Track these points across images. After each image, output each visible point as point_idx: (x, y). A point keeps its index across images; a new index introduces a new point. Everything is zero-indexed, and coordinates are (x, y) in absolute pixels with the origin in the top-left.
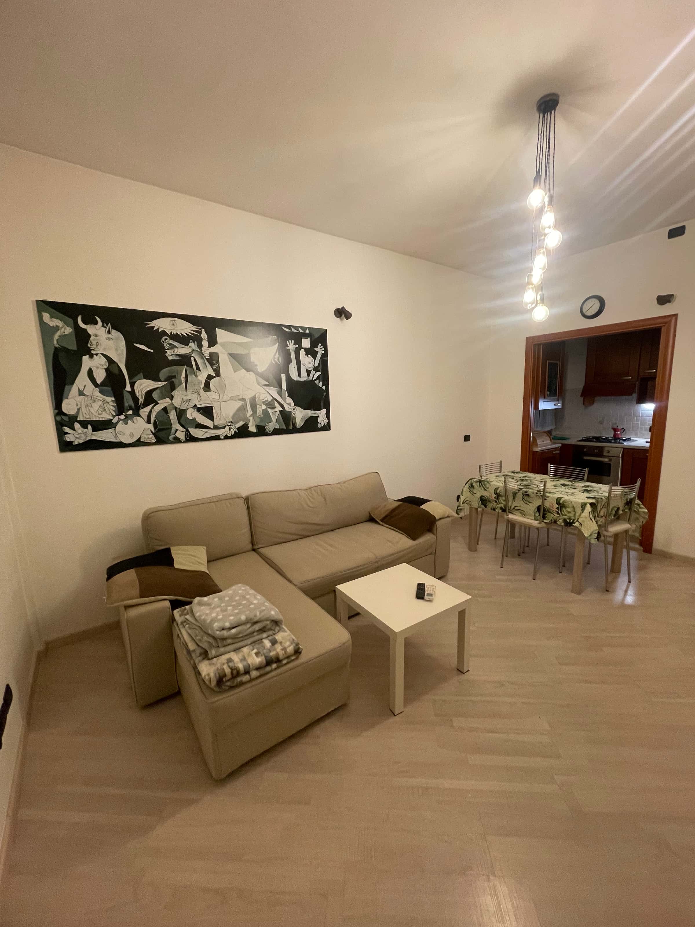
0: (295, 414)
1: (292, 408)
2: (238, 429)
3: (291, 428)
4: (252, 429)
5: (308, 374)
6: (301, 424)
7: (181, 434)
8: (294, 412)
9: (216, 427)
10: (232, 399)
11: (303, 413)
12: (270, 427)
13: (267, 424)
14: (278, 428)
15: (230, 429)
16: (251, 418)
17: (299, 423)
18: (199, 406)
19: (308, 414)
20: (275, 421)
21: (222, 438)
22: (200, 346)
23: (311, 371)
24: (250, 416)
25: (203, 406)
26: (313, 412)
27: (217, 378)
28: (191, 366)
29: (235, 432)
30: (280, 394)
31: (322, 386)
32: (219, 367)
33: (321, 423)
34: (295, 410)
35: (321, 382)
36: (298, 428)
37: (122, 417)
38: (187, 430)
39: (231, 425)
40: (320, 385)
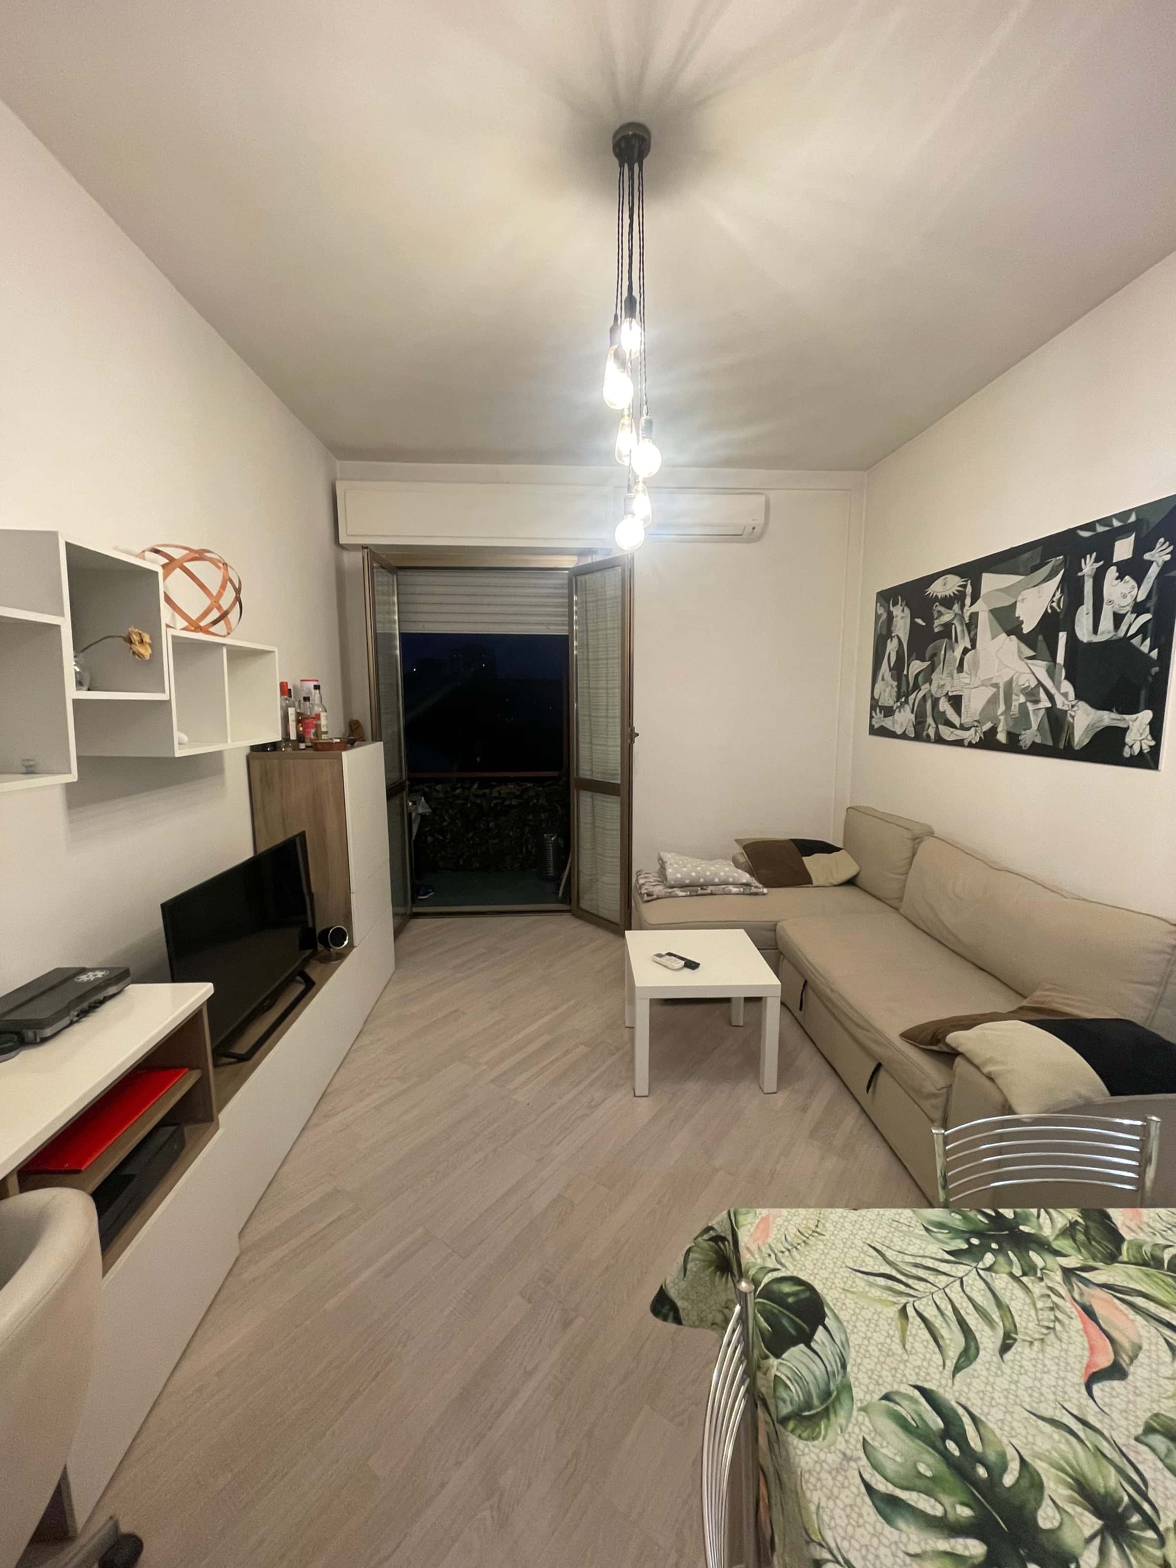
0: (1073, 717)
1: (1069, 703)
2: (984, 733)
3: (1062, 747)
4: (1002, 737)
5: (1117, 626)
6: (1083, 741)
7: (932, 732)
8: (1073, 714)
9: (963, 728)
10: (983, 684)
11: (1091, 717)
12: (1028, 737)
13: (1023, 733)
14: (1040, 742)
15: (976, 732)
16: (1002, 718)
17: (1080, 736)
18: (950, 694)
19: (1101, 721)
20: (1036, 728)
21: (966, 744)
22: (962, 606)
23: (1123, 616)
24: (1001, 715)
25: (955, 693)
26: (1114, 715)
27: (973, 651)
28: (950, 638)
29: (980, 738)
30: (1051, 673)
31: (1151, 650)
32: (976, 634)
33: (1131, 747)
34: (1074, 709)
35: (1148, 641)
36: (1076, 748)
37: (899, 704)
38: (937, 727)
39: (977, 726)
40: (1145, 648)
